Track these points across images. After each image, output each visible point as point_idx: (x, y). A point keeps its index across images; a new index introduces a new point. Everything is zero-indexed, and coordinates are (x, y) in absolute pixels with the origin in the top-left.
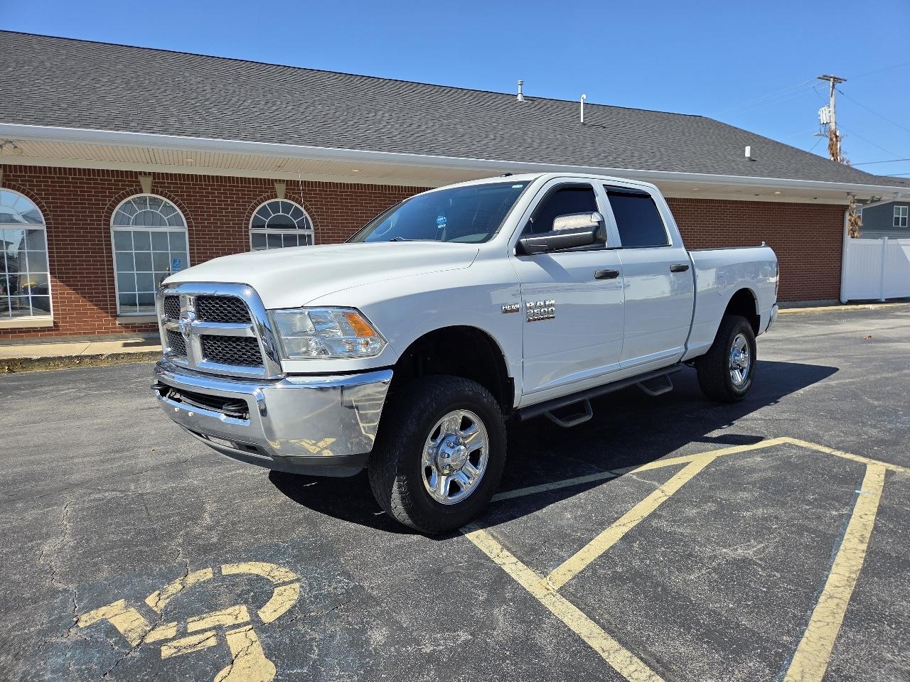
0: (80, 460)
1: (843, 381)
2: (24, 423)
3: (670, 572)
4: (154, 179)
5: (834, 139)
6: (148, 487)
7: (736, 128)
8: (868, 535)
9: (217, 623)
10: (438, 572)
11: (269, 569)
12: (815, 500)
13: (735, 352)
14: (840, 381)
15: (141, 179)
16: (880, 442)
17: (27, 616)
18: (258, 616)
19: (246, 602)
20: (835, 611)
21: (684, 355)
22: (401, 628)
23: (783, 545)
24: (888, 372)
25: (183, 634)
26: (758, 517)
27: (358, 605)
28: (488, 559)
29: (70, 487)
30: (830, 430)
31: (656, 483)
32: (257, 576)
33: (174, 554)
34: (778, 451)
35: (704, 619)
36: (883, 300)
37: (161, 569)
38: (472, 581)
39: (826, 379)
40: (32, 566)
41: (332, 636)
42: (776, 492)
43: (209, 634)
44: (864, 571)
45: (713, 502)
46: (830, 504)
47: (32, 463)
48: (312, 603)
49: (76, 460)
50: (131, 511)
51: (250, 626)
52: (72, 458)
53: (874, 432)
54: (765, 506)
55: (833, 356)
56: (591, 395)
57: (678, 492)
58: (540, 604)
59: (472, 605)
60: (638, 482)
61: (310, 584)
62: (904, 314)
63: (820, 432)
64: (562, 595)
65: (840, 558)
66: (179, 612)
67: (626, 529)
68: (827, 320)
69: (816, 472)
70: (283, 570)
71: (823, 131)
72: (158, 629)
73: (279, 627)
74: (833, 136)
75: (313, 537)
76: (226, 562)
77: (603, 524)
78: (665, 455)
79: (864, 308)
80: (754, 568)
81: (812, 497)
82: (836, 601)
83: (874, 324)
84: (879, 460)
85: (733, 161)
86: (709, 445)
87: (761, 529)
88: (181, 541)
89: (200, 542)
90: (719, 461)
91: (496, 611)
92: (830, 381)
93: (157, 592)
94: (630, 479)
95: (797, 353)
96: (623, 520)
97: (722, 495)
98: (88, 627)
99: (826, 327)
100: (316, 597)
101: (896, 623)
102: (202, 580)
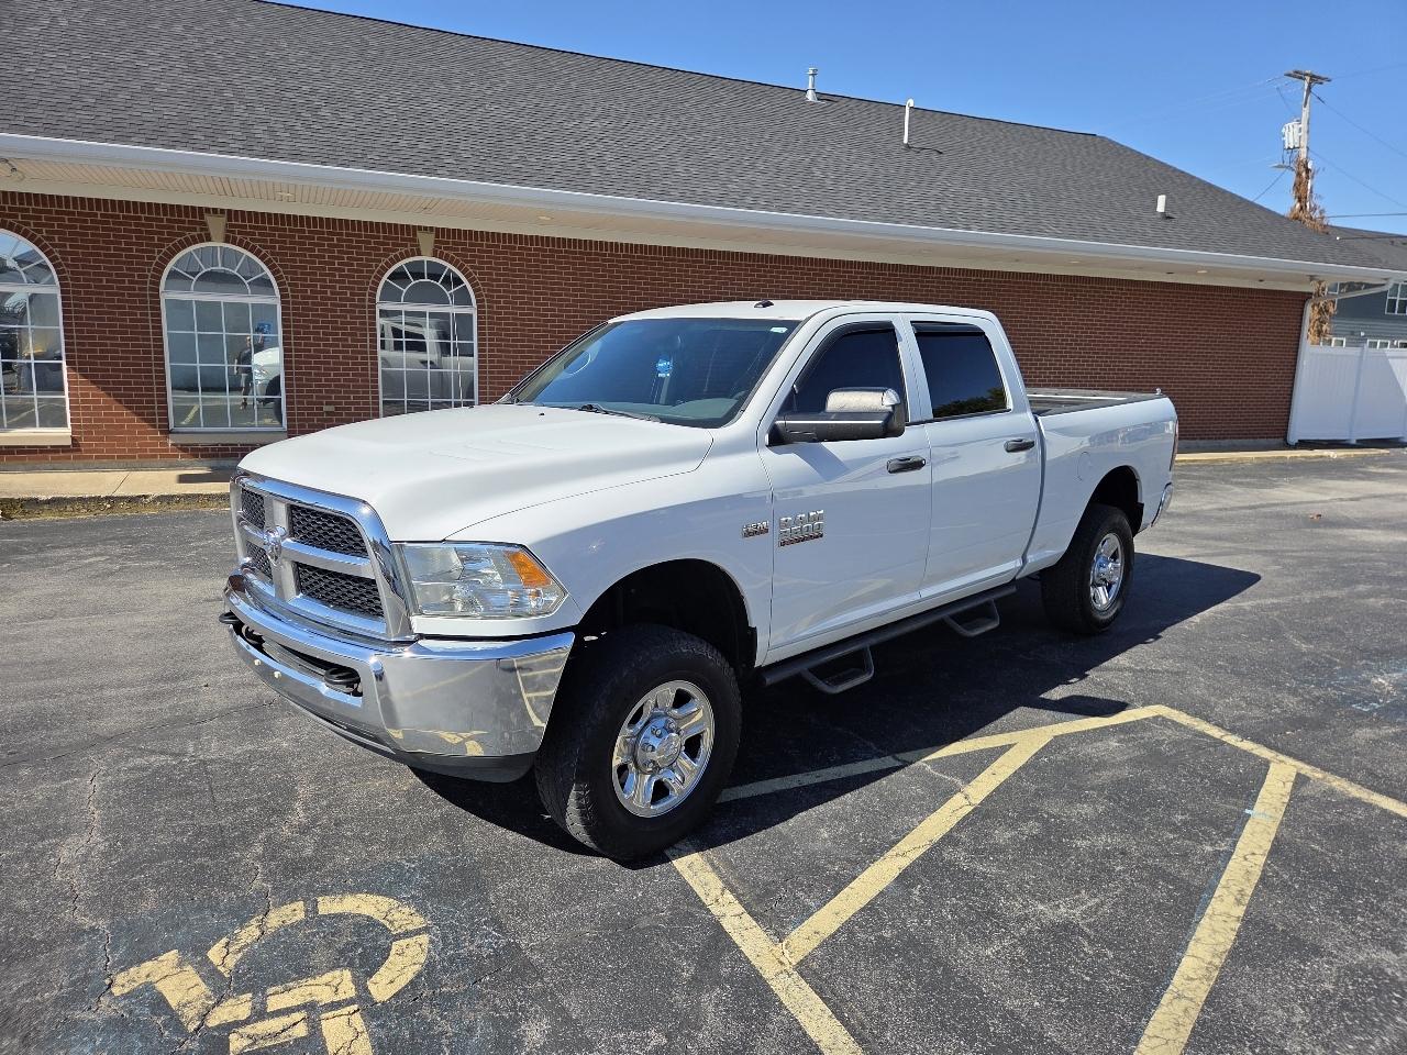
0: (113, 693)
1: (1263, 601)
2: (28, 618)
3: (959, 941)
4: (229, 219)
5: (1304, 172)
6: (213, 749)
7: (1148, 158)
8: (1249, 891)
9: (309, 999)
10: (628, 925)
11: (385, 908)
12: (1185, 823)
13: (1101, 560)
14: (1258, 601)
15: (208, 218)
16: (1297, 722)
17: (40, 971)
18: (366, 989)
19: (351, 965)
20: (1180, 1020)
21: (1020, 571)
22: (568, 1020)
23: (1126, 903)
24: (1334, 588)
25: (260, 1014)
26: (1098, 850)
27: (511, 978)
28: (703, 906)
29: (100, 742)
30: (1227, 695)
31: (959, 782)
32: (369, 918)
33: (250, 872)
34: (1145, 730)
35: (996, 1025)
36: (1354, 442)
37: (230, 899)
38: (675, 943)
39: (1236, 597)
40: (44, 885)
41: (470, 1030)
42: (1131, 807)
43: (297, 1016)
44: (1234, 954)
45: (1037, 819)
46: (1204, 832)
47: (42, 693)
48: (445, 970)
49: (107, 693)
50: (189, 793)
51: (355, 1007)
52: (101, 688)
53: (1291, 702)
54: (1110, 830)
55: (1256, 551)
56: (873, 641)
57: (989, 798)
58: (768, 989)
59: (673, 986)
60: (933, 778)
61: (444, 938)
62: (1381, 471)
63: (1213, 699)
64: (801, 974)
65: (1204, 930)
66: (255, 977)
67: (905, 863)
68: (1262, 477)
69: (1194, 773)
70: (407, 910)
71: (1286, 161)
72: (224, 1004)
73: (395, 1011)
74: (1302, 169)
75: (453, 854)
76: (325, 892)
77: (874, 852)
78: (978, 729)
79: (1321, 457)
80: (1078, 940)
81: (1180, 817)
82: (1184, 1003)
83: (1330, 489)
84: (1290, 754)
85: (1138, 218)
86: (1045, 714)
87: (1097, 873)
88: (260, 850)
89: (289, 854)
90: (1057, 743)
91: (705, 997)
92: (1242, 602)
93: (225, 940)
94: (921, 772)
95: (1205, 542)
96: (902, 846)
97: (1052, 807)
98: (125, 996)
99: (1255, 491)
100: (451, 960)
101: (1262, 1045)
102: (289, 922)
